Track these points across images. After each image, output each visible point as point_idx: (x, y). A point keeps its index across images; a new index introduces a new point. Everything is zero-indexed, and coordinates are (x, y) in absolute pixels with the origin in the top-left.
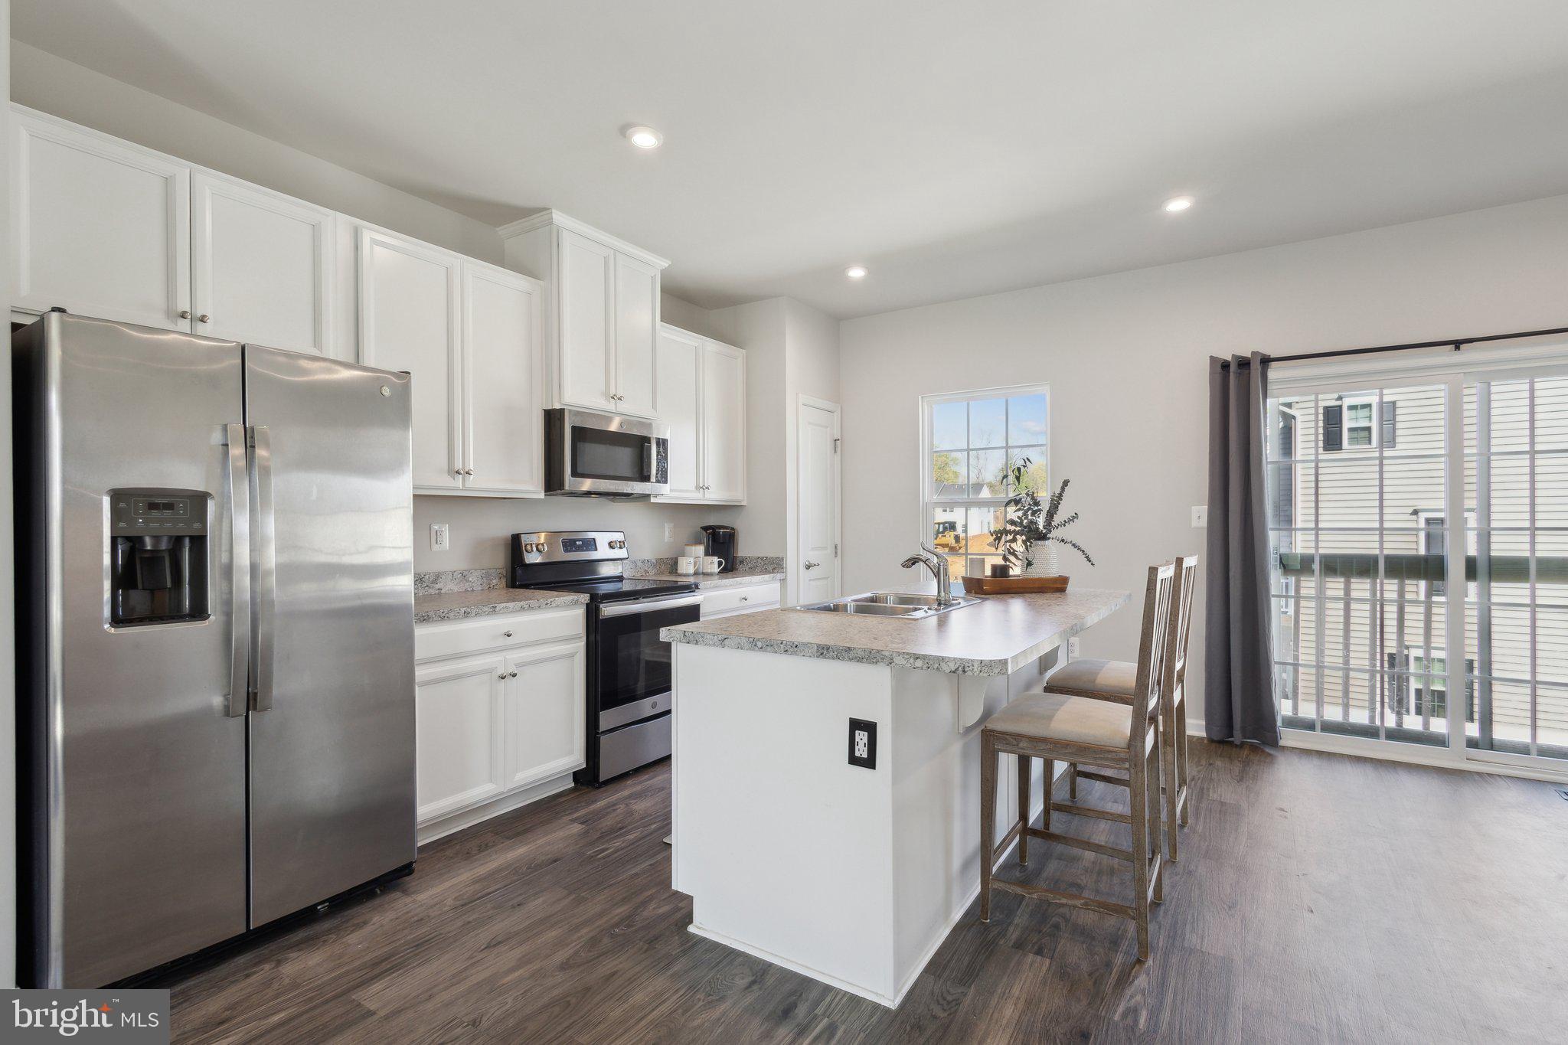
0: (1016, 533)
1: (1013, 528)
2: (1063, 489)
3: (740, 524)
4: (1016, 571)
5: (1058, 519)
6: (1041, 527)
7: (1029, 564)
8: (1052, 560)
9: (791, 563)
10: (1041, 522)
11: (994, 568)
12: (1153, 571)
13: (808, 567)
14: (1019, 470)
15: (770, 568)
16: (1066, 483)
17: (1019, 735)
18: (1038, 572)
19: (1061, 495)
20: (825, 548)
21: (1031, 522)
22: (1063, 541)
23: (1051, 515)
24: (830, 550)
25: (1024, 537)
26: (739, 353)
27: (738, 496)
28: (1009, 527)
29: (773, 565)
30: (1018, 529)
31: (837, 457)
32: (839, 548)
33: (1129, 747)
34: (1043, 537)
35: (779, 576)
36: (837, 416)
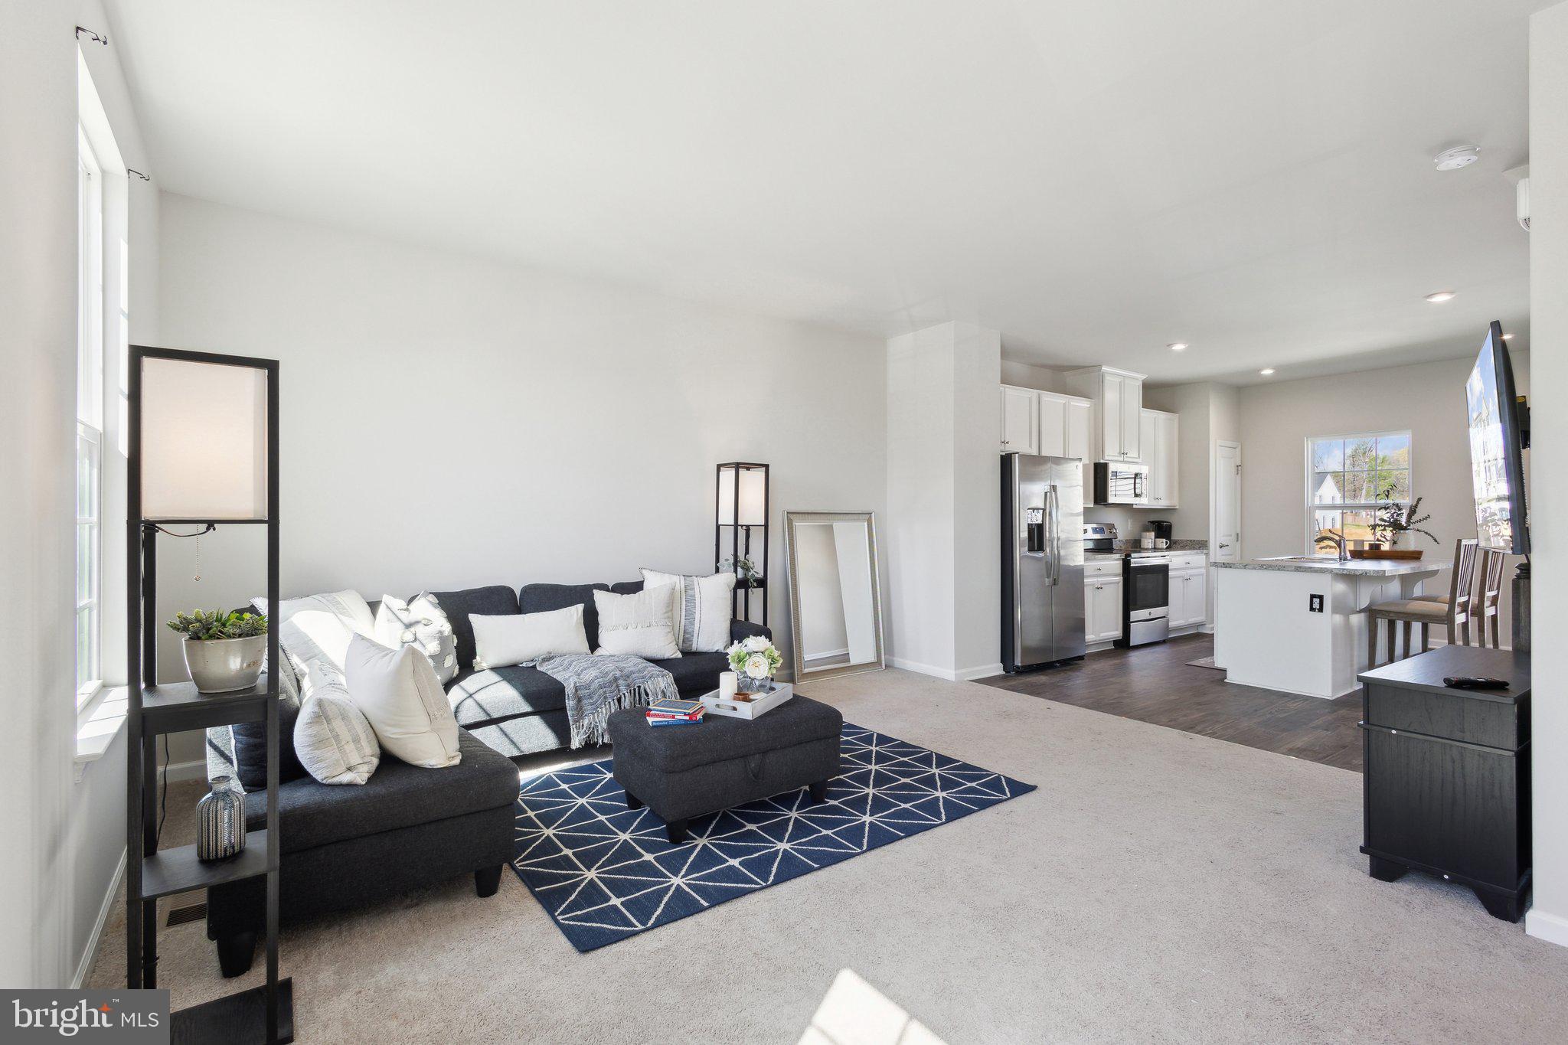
0: (1385, 526)
1: (1383, 523)
2: (1418, 503)
3: (1173, 519)
4: (1386, 547)
5: (1414, 518)
6: (1403, 523)
7: (1395, 543)
8: (1410, 541)
9: (1213, 545)
10: (1403, 520)
11: (1371, 546)
12: (1459, 541)
13: (1221, 547)
14: (1388, 491)
15: (1197, 546)
16: (1420, 499)
17: (1390, 612)
18: (1401, 547)
19: (1416, 506)
20: (1231, 536)
21: (1396, 520)
22: (1418, 530)
23: (1410, 516)
24: (1234, 537)
25: (1391, 529)
26: (1175, 417)
27: (1175, 502)
28: (1380, 523)
29: (1201, 545)
30: (1386, 524)
31: (1239, 477)
32: (1240, 535)
33: (1447, 614)
34: (1405, 529)
35: (1205, 551)
36: (1238, 450)
